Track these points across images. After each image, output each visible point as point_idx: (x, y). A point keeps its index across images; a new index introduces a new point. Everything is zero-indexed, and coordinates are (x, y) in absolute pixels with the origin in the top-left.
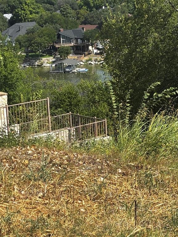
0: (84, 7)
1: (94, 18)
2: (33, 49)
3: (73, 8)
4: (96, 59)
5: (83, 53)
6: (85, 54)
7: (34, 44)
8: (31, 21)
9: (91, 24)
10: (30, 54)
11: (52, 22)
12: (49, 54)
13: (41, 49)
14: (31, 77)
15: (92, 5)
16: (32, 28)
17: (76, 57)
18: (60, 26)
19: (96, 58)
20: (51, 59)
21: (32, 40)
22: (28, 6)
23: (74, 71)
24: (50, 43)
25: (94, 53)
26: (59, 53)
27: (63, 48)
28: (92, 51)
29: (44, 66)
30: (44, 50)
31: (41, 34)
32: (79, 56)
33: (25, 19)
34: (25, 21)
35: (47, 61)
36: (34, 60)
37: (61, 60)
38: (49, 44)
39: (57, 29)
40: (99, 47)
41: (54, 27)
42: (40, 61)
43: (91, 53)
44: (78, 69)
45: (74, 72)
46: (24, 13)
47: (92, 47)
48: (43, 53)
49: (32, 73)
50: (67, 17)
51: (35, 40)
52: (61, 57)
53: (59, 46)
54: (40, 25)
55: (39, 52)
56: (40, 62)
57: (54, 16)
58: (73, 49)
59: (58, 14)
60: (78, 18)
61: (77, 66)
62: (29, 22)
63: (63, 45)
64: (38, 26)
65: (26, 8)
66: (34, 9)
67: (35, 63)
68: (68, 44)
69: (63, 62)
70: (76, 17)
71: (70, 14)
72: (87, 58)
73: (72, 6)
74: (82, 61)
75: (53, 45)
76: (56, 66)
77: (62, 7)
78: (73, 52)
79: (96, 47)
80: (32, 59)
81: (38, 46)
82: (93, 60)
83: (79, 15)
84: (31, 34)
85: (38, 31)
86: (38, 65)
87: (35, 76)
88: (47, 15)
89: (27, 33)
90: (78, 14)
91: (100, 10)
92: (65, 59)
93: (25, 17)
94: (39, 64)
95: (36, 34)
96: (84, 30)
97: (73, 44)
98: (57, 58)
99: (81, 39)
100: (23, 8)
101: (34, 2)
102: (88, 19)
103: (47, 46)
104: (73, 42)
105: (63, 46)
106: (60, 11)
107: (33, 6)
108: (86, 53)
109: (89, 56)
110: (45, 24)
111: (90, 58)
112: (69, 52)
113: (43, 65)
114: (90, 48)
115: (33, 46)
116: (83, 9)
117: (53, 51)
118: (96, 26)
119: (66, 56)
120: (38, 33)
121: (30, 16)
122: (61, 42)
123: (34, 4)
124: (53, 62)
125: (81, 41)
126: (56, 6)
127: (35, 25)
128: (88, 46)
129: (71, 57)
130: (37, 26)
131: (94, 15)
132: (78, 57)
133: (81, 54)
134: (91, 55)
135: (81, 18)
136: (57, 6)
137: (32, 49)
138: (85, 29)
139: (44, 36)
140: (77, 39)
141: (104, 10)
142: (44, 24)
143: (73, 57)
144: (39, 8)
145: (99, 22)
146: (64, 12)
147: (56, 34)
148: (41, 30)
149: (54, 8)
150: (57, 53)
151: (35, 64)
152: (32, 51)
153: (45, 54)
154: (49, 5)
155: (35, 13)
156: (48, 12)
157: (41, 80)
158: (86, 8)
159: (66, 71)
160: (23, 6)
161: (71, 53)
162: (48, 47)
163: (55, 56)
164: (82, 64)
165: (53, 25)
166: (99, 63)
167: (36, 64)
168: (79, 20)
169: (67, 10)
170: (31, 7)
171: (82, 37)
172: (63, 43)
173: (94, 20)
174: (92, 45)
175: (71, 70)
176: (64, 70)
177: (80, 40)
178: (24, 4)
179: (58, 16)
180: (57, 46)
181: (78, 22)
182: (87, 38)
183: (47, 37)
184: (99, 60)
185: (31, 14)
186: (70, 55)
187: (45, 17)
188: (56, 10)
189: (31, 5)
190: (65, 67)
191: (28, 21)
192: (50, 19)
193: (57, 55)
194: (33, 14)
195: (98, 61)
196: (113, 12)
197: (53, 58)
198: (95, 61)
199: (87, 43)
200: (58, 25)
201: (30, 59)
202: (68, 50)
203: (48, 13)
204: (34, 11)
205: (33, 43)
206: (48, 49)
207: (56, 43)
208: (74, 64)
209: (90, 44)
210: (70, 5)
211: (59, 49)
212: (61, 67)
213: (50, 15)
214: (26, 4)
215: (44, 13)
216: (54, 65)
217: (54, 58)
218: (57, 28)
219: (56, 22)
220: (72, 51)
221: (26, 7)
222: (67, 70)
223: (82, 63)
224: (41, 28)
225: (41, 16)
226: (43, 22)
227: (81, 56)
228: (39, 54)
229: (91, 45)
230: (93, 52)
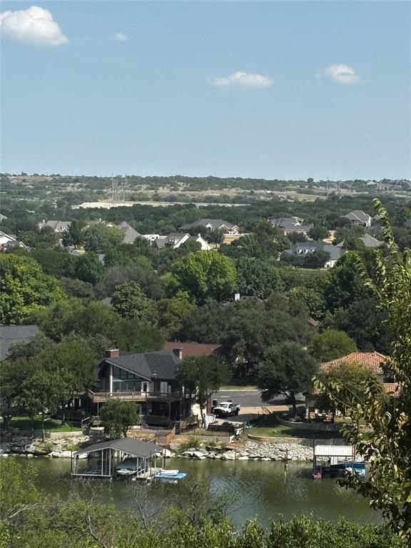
0: (180, 293)
1: (210, 325)
2: (24, 404)
3: (149, 294)
4: (211, 444)
5: (173, 424)
6: (178, 427)
7: (29, 389)
8: (26, 323)
9: (200, 342)
10: (13, 419)
11: (87, 330)
12: (70, 420)
13: (48, 406)
14: (13, 488)
15: (205, 289)
16: (28, 342)
17: (151, 434)
18: (110, 342)
19: (210, 439)
20: (77, 437)
21: (25, 379)
22: (21, 281)
23: (142, 476)
24: (77, 391)
25: (207, 426)
26: (103, 419)
27: (115, 405)
28: (200, 418)
29: (54, 457)
30: (58, 408)
31: (52, 362)
32: (162, 431)
33: (9, 318)
34: (8, 323)
35: (63, 442)
36: (25, 436)
37: (108, 440)
38: (75, 393)
39: (99, 348)
40: (222, 408)
41: (90, 344)
42: (43, 442)
43: (196, 426)
44: (155, 470)
45: (145, 479)
46: (6, 300)
47: (202, 408)
48: (54, 417)
49: (17, 477)
50: (132, 317)
51: (35, 377)
52: (107, 431)
53: (103, 400)
54: (52, 337)
55: (44, 414)
56: (43, 445)
57: (94, 311)
58: (144, 411)
59: (105, 307)
60: (163, 323)
61: (152, 461)
62: (19, 327)
63: (115, 398)
64: (45, 338)
65: (15, 285)
66: (37, 289)
67: (28, 447)
68: (131, 394)
69: (113, 446)
70: (156, 318)
71: (139, 310)
72: (183, 439)
73: (147, 287)
74: (169, 448)
75: (86, 395)
76: (89, 457)
77: (118, 290)
78: (143, 418)
79: (212, 408)
80: (18, 435)
81: (39, 396)
82: (201, 445)
83: (166, 315)
84: (24, 359)
85: (43, 352)
86: (35, 453)
87: (26, 488)
88: (74, 308)
89: (11, 356)
90: (165, 310)
91: (227, 304)
92: (118, 438)
93: (11, 310)
94: (40, 450)
95: (37, 361)
96: (178, 355)
97: (143, 394)
98: (96, 434)
99: (170, 382)
100: (5, 285)
101: (38, 270)
102: (191, 326)
103: (67, 399)
104: (145, 390)
105: (114, 400)
106: (111, 299)
107: (33, 282)
108: (183, 424)
109: (191, 432)
110: (66, 333)
111: (193, 439)
112: (132, 418)
113: (51, 454)
114: (196, 409)
115: (25, 396)
116: (177, 297)
117: (84, 413)
118: (213, 348)
119: (123, 431)
120: (43, 357)
121: (26, 310)
122: (109, 388)
123: (39, 275)
124: (83, 446)
125: (170, 387)
126: (101, 286)
127: (37, 335)
128: (189, 403)
129: (137, 433)
130: (42, 338)
131: (211, 317)
132: (156, 436)
133: (166, 426)
134: (197, 430)
135: (172, 323)
136: (104, 287)
137: (22, 404)
138: (181, 353)
139: (61, 366)
140: (157, 382)
141: (241, 304)
142: (62, 335)
143: (144, 435)
144: (51, 288)
145: (224, 335)
146: (121, 302)
147: (98, 362)
148: (52, 349)
149: (96, 290)
150: (96, 419)
151: (29, 450)
152: (21, 411)
153: (59, 422)
154: (82, 282)
155: (39, 301)
156: (76, 298)
157: (43, 500)
158: (188, 296)
159: (119, 475)
160: (7, 281)
161: (136, 421)
162: (72, 399)
163: (88, 429)
164: (168, 457)
165: (91, 338)
166: (218, 456)
167: (32, 448)
168: (167, 327)
169: (131, 299)
170: (29, 285)
171: (173, 377)
172: (115, 390)
173: (209, 331)
174: (202, 401)
175: (134, 472)
176: (115, 470)
177: (166, 383)
178: (10, 276)
179: (106, 312)
180: (97, 399)
181: (164, 333)
182: (186, 381)
183: (69, 370)
184: (219, 447)
185: (27, 303)
186: (135, 427)
187: (68, 314)
188: (99, 296)
189: (28, 279)
190: (118, 464)
191: (17, 323)
192: (82, 321)
193: (96, 426)
194: (33, 304)
195: (217, 449)
196: (266, 309)
197: (81, 432)
198: (208, 449)
199: (185, 393)
200: (104, 339)
201: (13, 434)
202: (128, 412)
203: (76, 303)
204: (37, 295)
205: (26, 387)
206: (69, 405)
207: (95, 390)
208: (145, 455)
209: (194, 398)
210: (142, 286)
211: (103, 407)
212: (106, 463)
213: (82, 308)
214: (15, 274)
215: (65, 303)
216: (83, 456)
217: (86, 433)
218: (100, 346)
219: (99, 330)
220: (141, 416)
221: (14, 283)
222: (124, 471)
223: (168, 453)
224: (54, 344)
225: (57, 309)
226: (61, 327)
227: (166, 431)
228: (43, 418)
229: (198, 402)
230: (204, 422)
